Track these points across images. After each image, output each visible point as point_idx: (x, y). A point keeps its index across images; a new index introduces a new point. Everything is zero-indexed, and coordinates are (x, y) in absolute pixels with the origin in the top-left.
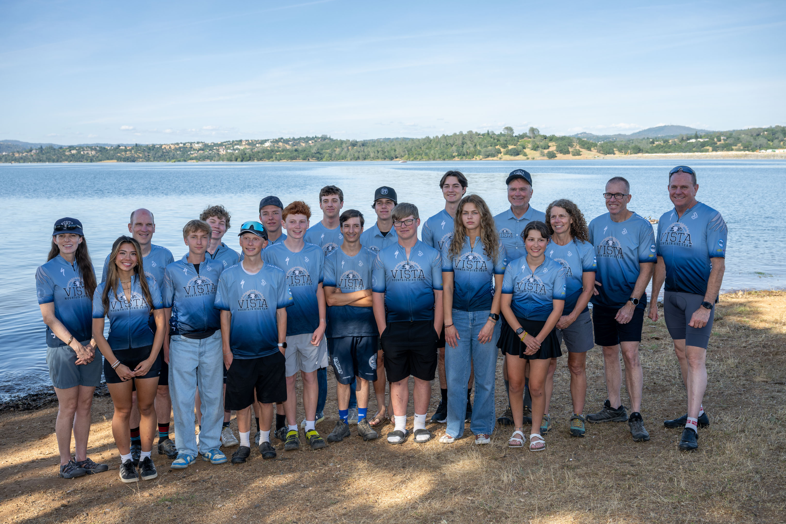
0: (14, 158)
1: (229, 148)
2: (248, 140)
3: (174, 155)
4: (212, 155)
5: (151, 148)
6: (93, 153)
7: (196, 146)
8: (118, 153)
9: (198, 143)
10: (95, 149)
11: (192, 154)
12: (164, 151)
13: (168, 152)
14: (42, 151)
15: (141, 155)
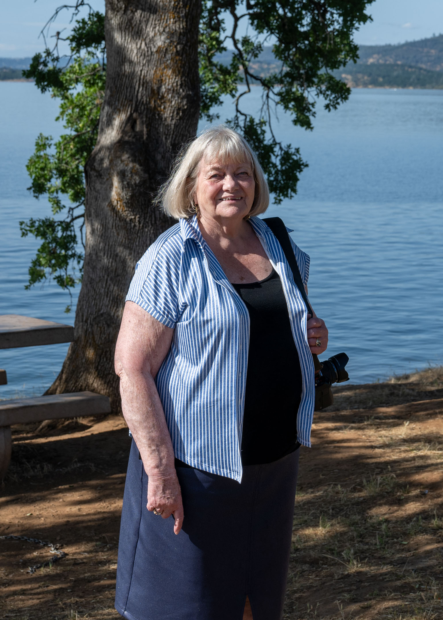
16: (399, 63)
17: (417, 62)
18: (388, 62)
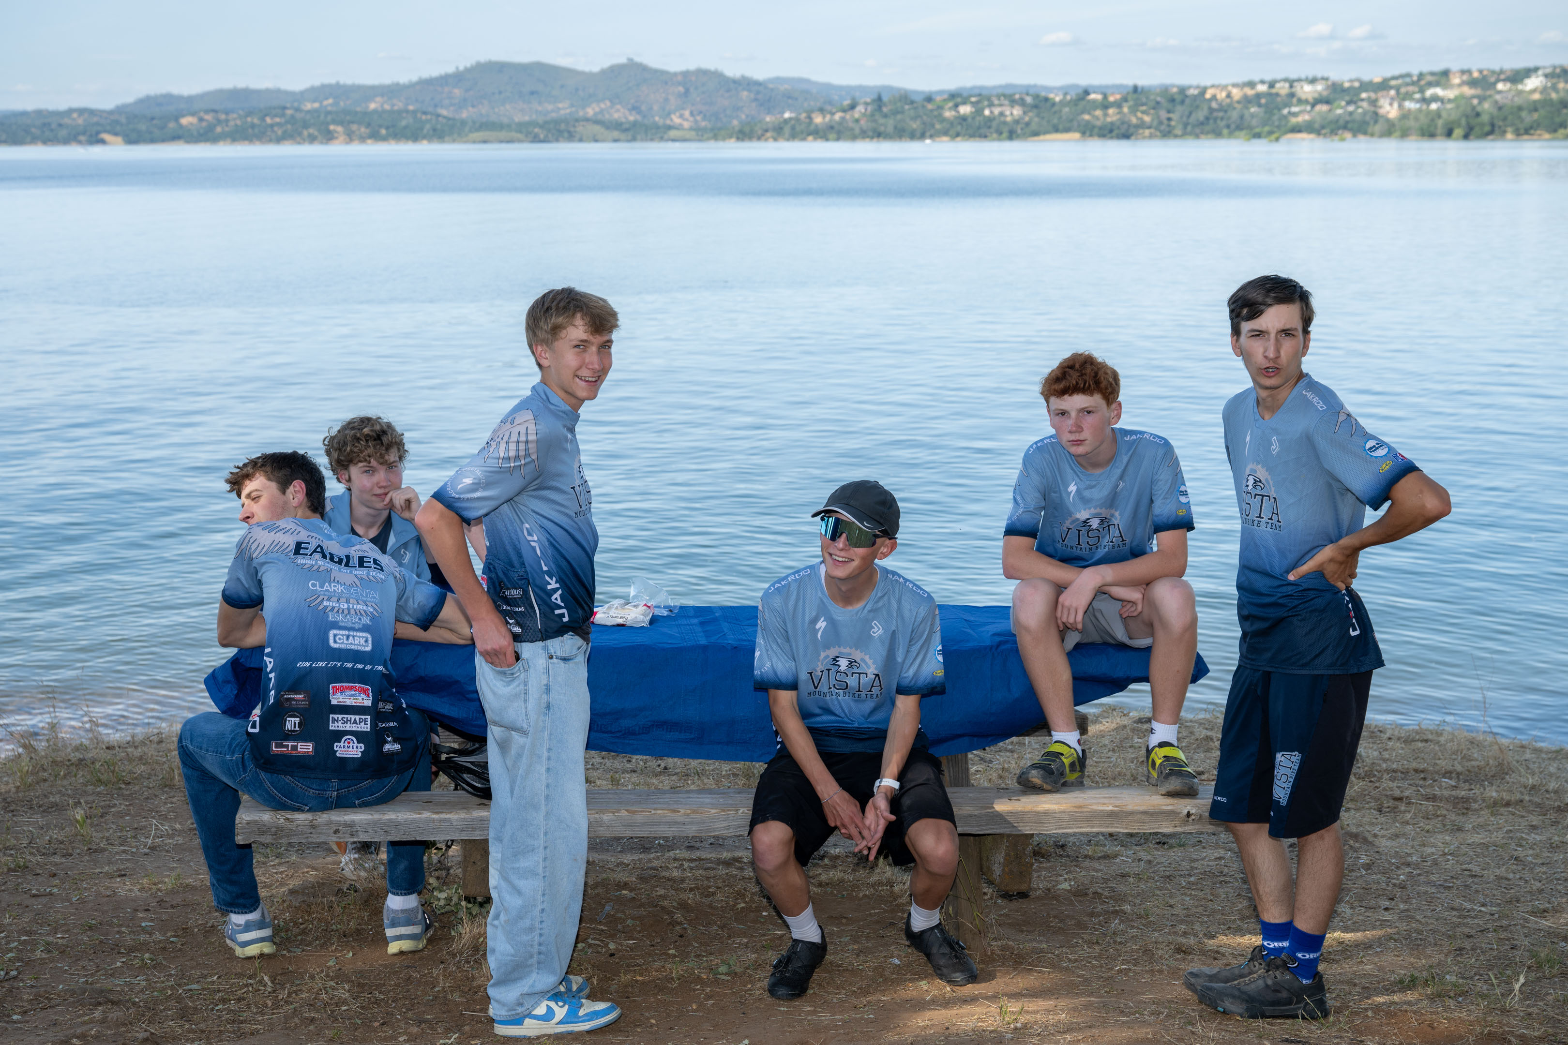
0: (812, 127)
1: (1408, 96)
2: (1469, 72)
3: (1242, 117)
4: (1357, 117)
5: (1178, 98)
6: (1017, 111)
7: (1307, 90)
8: (1083, 112)
9: (1313, 81)
10: (1022, 103)
11: (1295, 115)
12: (1214, 105)
13: (1224, 109)
14: (880, 108)
15: (1147, 119)
16: (411, 108)
17: (436, 106)
18: (396, 108)
